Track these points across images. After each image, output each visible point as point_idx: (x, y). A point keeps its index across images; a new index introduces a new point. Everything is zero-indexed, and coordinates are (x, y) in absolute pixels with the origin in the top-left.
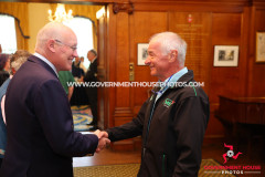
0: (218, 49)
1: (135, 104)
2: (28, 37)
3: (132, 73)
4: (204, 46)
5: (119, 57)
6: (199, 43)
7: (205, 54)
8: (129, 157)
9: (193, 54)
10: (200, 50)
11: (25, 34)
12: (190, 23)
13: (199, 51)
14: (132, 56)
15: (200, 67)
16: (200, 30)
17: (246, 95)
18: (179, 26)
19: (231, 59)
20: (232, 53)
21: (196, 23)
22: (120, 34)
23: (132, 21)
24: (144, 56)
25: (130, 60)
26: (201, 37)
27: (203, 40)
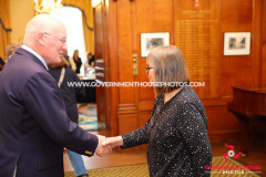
0: (228, 36)
1: (140, 100)
2: (10, 30)
3: (135, 66)
4: (213, 34)
5: (121, 49)
6: (208, 31)
7: (214, 42)
9: (201, 43)
10: (209, 38)
11: (7, 27)
12: (197, 9)
13: (207, 40)
14: (136, 47)
15: (209, 57)
16: (208, 16)
17: (260, 86)
18: (185, 12)
19: (242, 47)
20: (243, 41)
21: (204, 8)
22: (121, 23)
23: (133, 9)
24: (148, 47)
25: (134, 52)
26: (209, 24)
27: (211, 27)
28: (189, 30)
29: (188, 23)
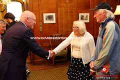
0: (80, 15)
1: (44, 42)
3: (41, 28)
4: (74, 14)
6: (72, 12)
8: (42, 66)
10: (72, 15)
14: (41, 19)
16: (72, 6)
18: (62, 4)
19: (86, 19)
20: (87, 16)
21: (70, 3)
23: (40, 3)
24: (46, 19)
25: (40, 21)
26: (72, 9)
27: (73, 11)
28: (64, 12)
29: (63, 9)
